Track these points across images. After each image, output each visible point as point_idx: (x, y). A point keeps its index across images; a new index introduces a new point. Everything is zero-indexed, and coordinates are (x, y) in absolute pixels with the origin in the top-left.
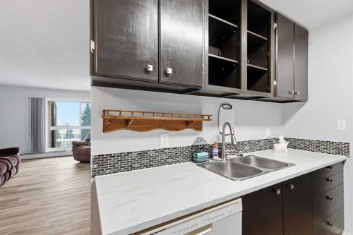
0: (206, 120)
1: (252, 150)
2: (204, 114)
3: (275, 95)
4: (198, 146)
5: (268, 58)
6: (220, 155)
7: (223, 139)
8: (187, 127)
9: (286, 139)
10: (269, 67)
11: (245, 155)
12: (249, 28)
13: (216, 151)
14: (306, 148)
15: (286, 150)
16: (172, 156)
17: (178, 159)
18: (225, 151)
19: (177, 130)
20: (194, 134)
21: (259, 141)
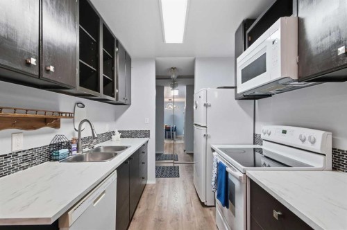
0: (64, 117)
1: (97, 143)
2: (61, 111)
3: (117, 99)
4: (55, 144)
5: (113, 71)
6: (78, 149)
7: (79, 135)
8: (46, 125)
9: (119, 132)
10: (113, 78)
11: (96, 146)
12: (104, 47)
13: (74, 146)
14: (130, 137)
15: (120, 139)
16: (28, 159)
17: (34, 162)
18: (81, 145)
19: (35, 129)
20: (52, 132)
21: (102, 134)
